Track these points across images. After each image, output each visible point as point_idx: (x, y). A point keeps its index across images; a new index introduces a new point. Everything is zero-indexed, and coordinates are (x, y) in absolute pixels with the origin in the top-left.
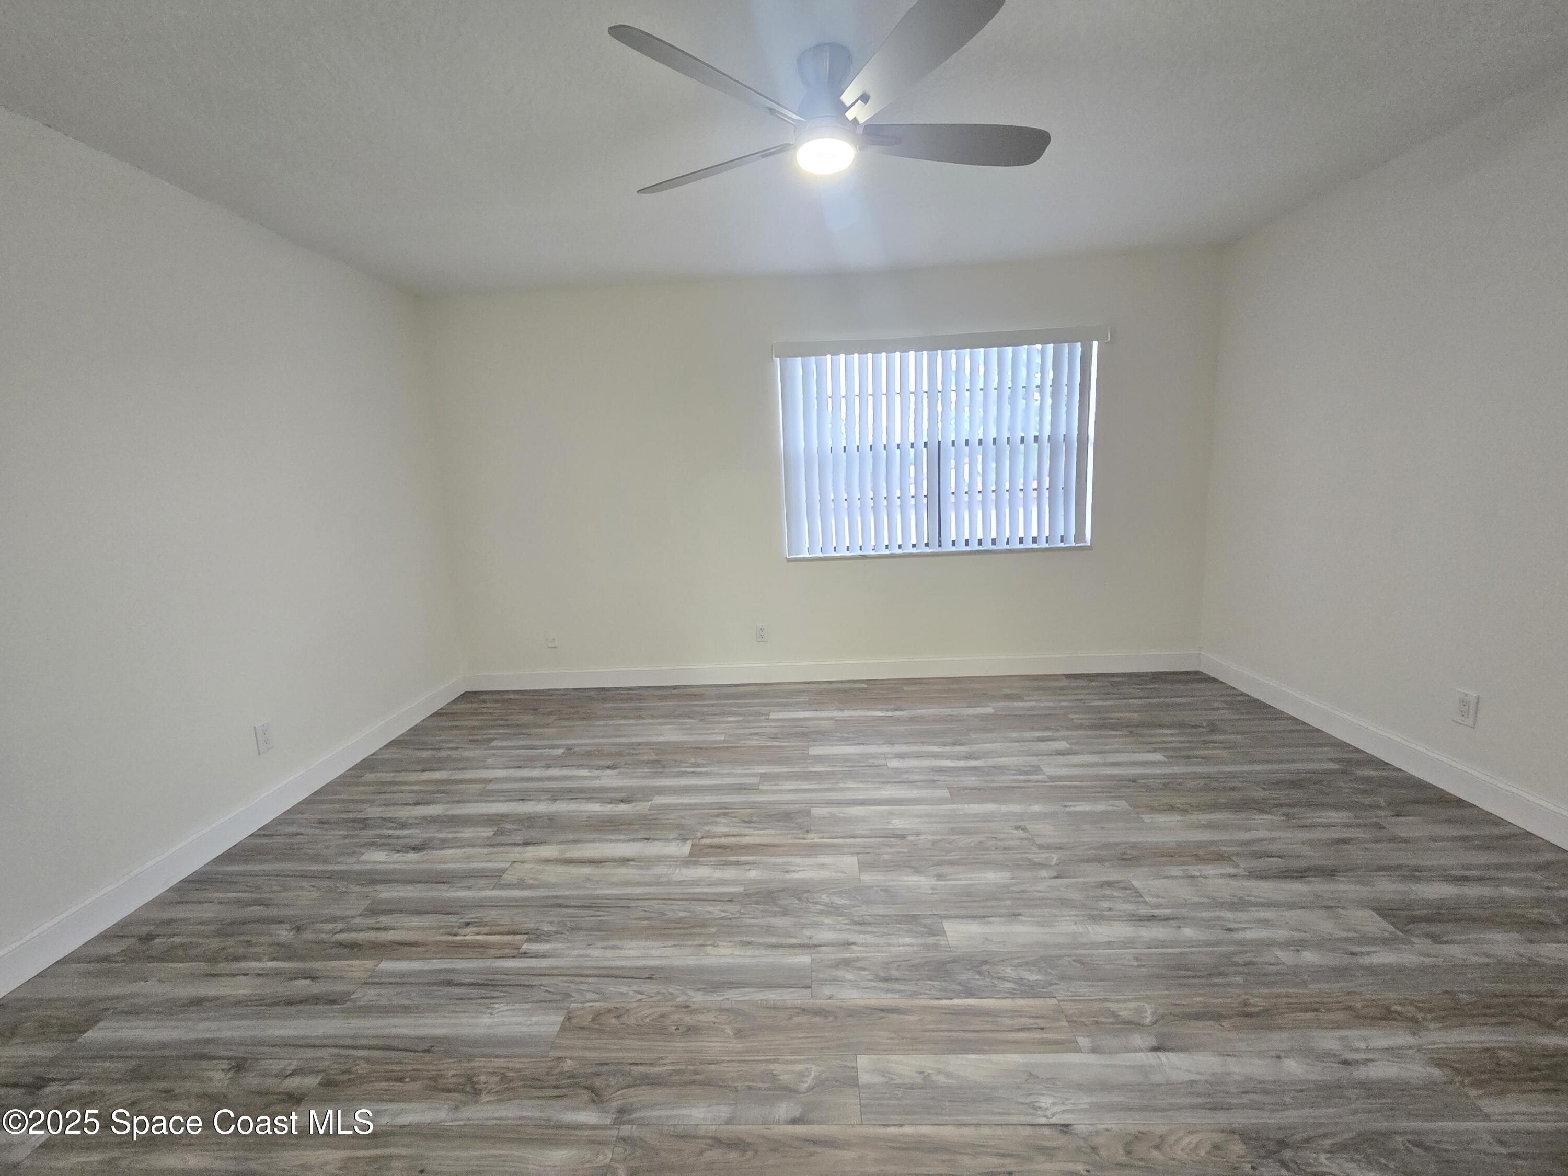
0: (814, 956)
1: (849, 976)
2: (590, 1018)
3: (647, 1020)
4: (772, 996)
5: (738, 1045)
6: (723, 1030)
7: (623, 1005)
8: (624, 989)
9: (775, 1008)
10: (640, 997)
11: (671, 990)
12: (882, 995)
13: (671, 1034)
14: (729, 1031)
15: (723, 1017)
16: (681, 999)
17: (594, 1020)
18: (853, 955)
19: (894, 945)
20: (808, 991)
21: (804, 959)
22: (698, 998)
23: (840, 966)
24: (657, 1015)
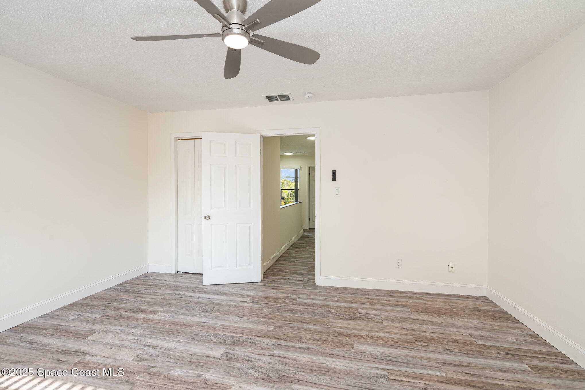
0: (272, 352)
1: (264, 345)
2: (346, 346)
3: (327, 344)
4: (289, 344)
5: (301, 335)
6: (305, 339)
7: (336, 348)
8: (337, 352)
9: (289, 341)
10: (332, 349)
11: (322, 350)
12: (257, 340)
13: (320, 340)
14: (304, 338)
15: (305, 341)
16: (318, 347)
17: (344, 346)
18: (258, 351)
19: (243, 352)
20: (278, 343)
21: (276, 352)
22: (312, 346)
23: (265, 348)
24: (325, 344)
